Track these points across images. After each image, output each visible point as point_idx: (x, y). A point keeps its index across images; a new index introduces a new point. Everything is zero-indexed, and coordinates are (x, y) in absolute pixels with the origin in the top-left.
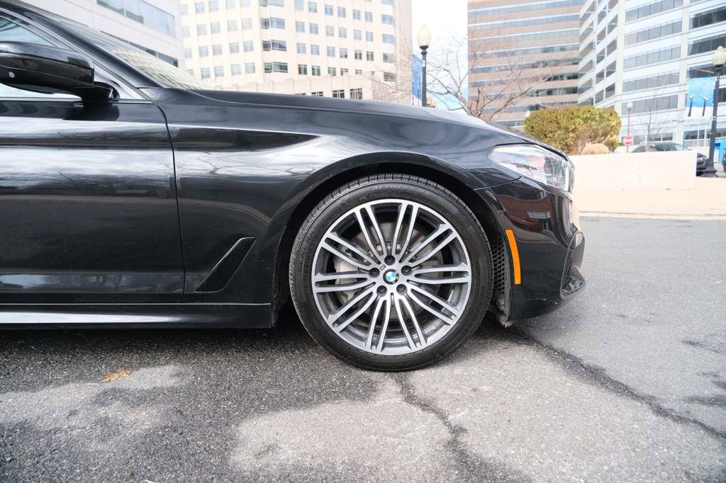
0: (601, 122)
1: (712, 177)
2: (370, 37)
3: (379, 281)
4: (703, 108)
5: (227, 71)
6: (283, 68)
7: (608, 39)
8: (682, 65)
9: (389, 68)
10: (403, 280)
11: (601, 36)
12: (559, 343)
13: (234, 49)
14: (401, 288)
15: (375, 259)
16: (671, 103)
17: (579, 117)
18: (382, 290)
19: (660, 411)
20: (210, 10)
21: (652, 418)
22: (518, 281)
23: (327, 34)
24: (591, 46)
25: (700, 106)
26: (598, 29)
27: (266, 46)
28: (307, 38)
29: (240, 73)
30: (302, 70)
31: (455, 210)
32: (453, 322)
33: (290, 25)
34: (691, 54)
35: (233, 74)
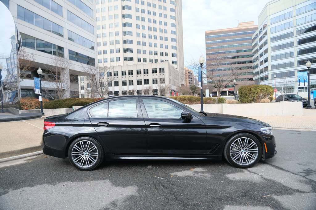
0: (267, 91)
1: (310, 109)
2: (167, 47)
3: (241, 152)
4: (304, 83)
5: (109, 60)
6: (132, 59)
7: (264, 48)
8: (295, 59)
9: (174, 59)
10: (245, 151)
11: (261, 47)
12: (273, 164)
13: (112, 52)
14: (245, 153)
15: (240, 147)
16: (292, 74)
17: (258, 89)
18: (242, 153)
19: (293, 174)
20: (103, 37)
21: (292, 174)
22: (266, 152)
23: (149, 46)
24: (257, 51)
25: (303, 82)
26: (260, 44)
27: (125, 51)
28: (141, 48)
29: (114, 61)
30: (139, 60)
31: (255, 139)
32: (255, 159)
33: (135, 42)
34: (298, 55)
35: (111, 61)
